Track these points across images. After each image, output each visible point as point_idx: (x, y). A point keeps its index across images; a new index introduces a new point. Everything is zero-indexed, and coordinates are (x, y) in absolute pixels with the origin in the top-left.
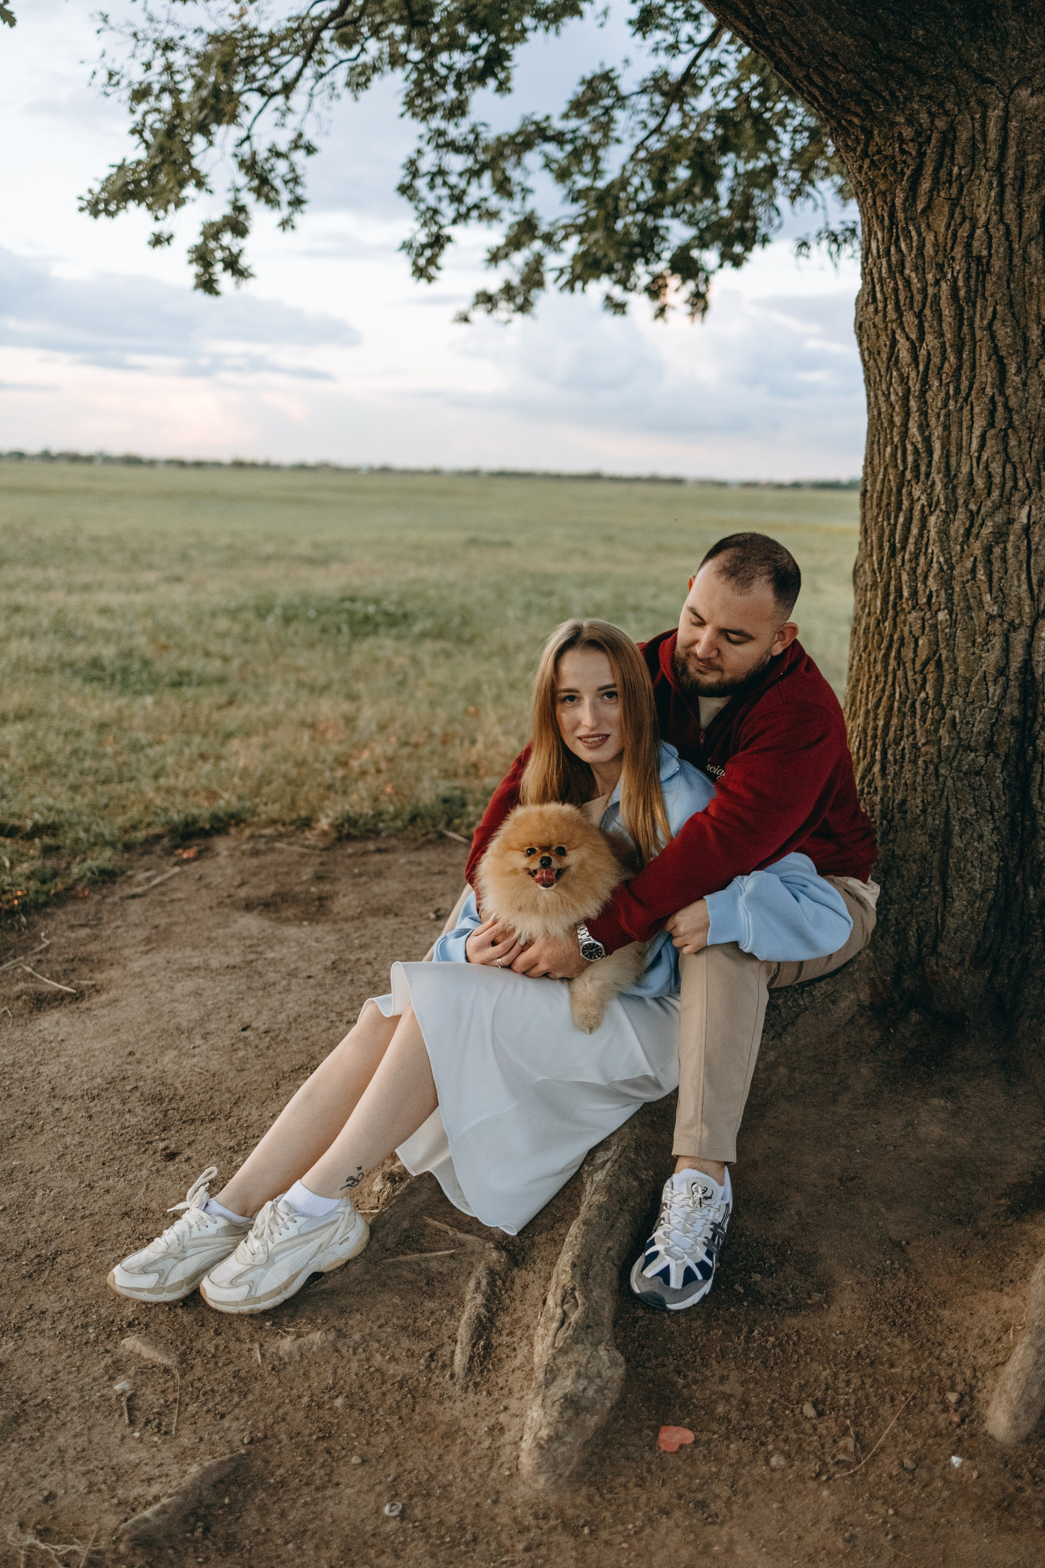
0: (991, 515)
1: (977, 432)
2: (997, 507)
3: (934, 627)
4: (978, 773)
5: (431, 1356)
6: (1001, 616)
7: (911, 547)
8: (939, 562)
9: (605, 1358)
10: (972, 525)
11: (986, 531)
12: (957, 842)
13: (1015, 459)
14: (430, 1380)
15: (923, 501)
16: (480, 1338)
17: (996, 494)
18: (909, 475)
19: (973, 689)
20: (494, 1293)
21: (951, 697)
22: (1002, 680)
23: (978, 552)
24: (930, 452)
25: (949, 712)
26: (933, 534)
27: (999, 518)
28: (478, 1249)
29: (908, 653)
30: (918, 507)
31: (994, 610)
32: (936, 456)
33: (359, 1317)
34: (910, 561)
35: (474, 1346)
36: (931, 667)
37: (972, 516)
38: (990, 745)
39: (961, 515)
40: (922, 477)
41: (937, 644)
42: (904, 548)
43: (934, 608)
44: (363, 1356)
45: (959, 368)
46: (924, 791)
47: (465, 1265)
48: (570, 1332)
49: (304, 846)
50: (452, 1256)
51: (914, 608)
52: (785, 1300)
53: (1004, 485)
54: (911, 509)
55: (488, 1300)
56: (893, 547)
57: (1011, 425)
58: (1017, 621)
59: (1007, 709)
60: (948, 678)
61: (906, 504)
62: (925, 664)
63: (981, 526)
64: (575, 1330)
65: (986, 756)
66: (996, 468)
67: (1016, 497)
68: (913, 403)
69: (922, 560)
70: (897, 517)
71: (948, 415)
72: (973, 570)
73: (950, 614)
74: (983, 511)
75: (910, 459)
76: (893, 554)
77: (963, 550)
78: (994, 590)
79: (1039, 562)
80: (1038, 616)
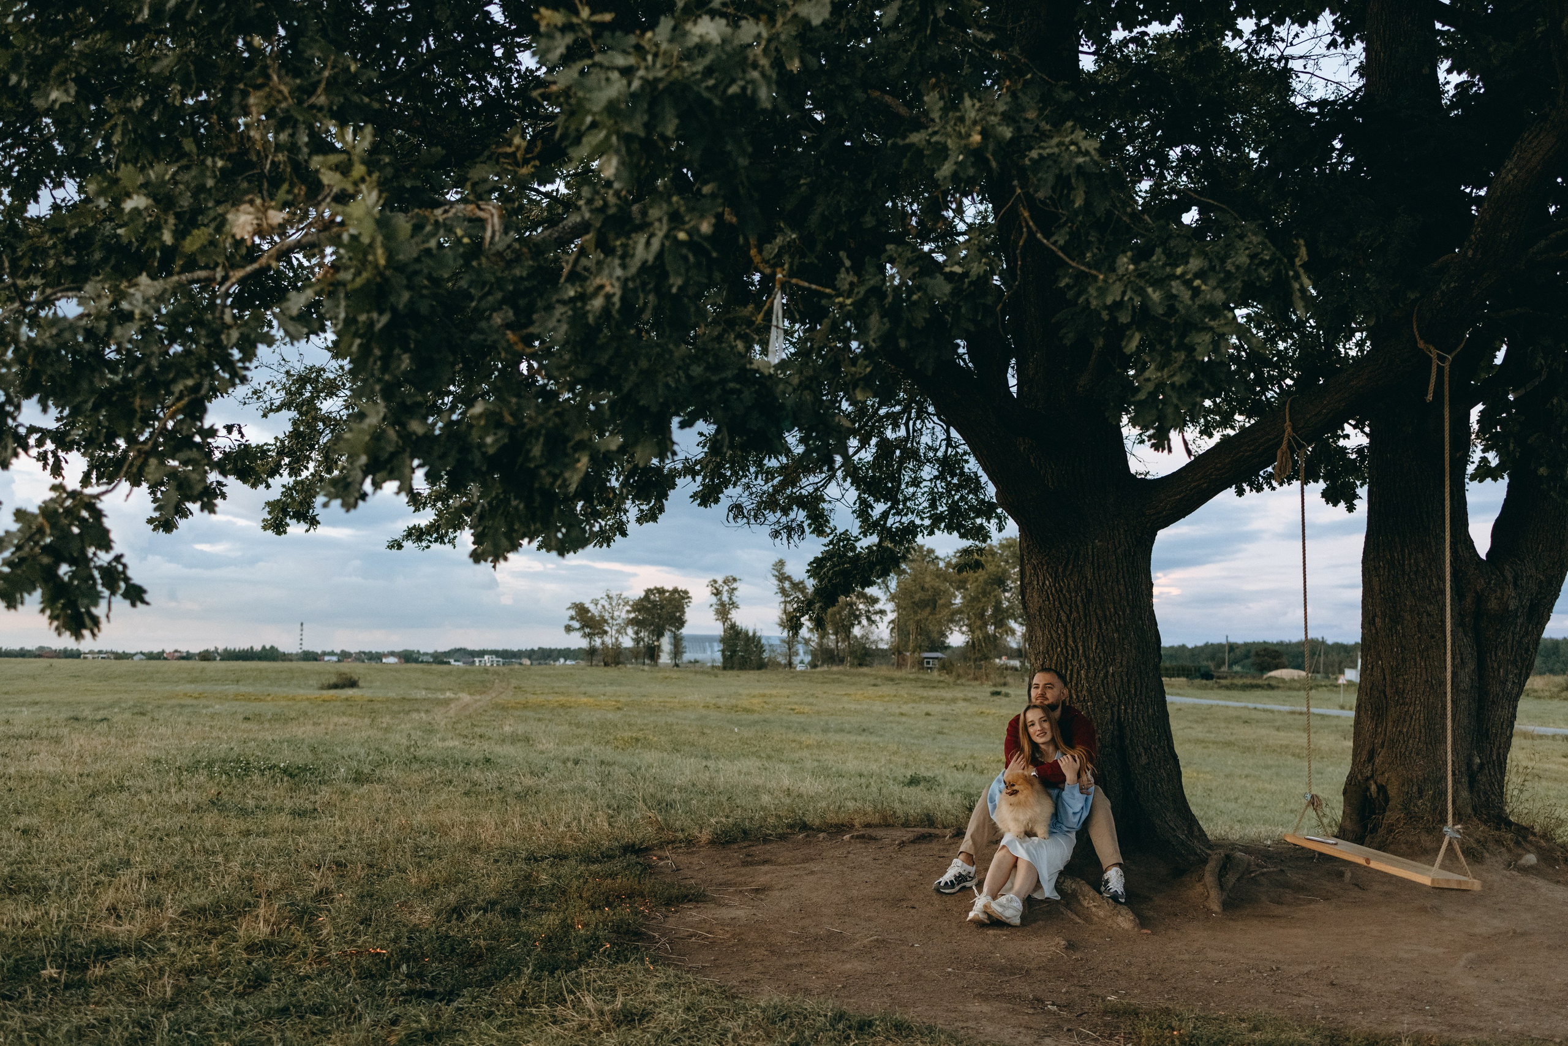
79: (1118, 685)
80: (1120, 702)
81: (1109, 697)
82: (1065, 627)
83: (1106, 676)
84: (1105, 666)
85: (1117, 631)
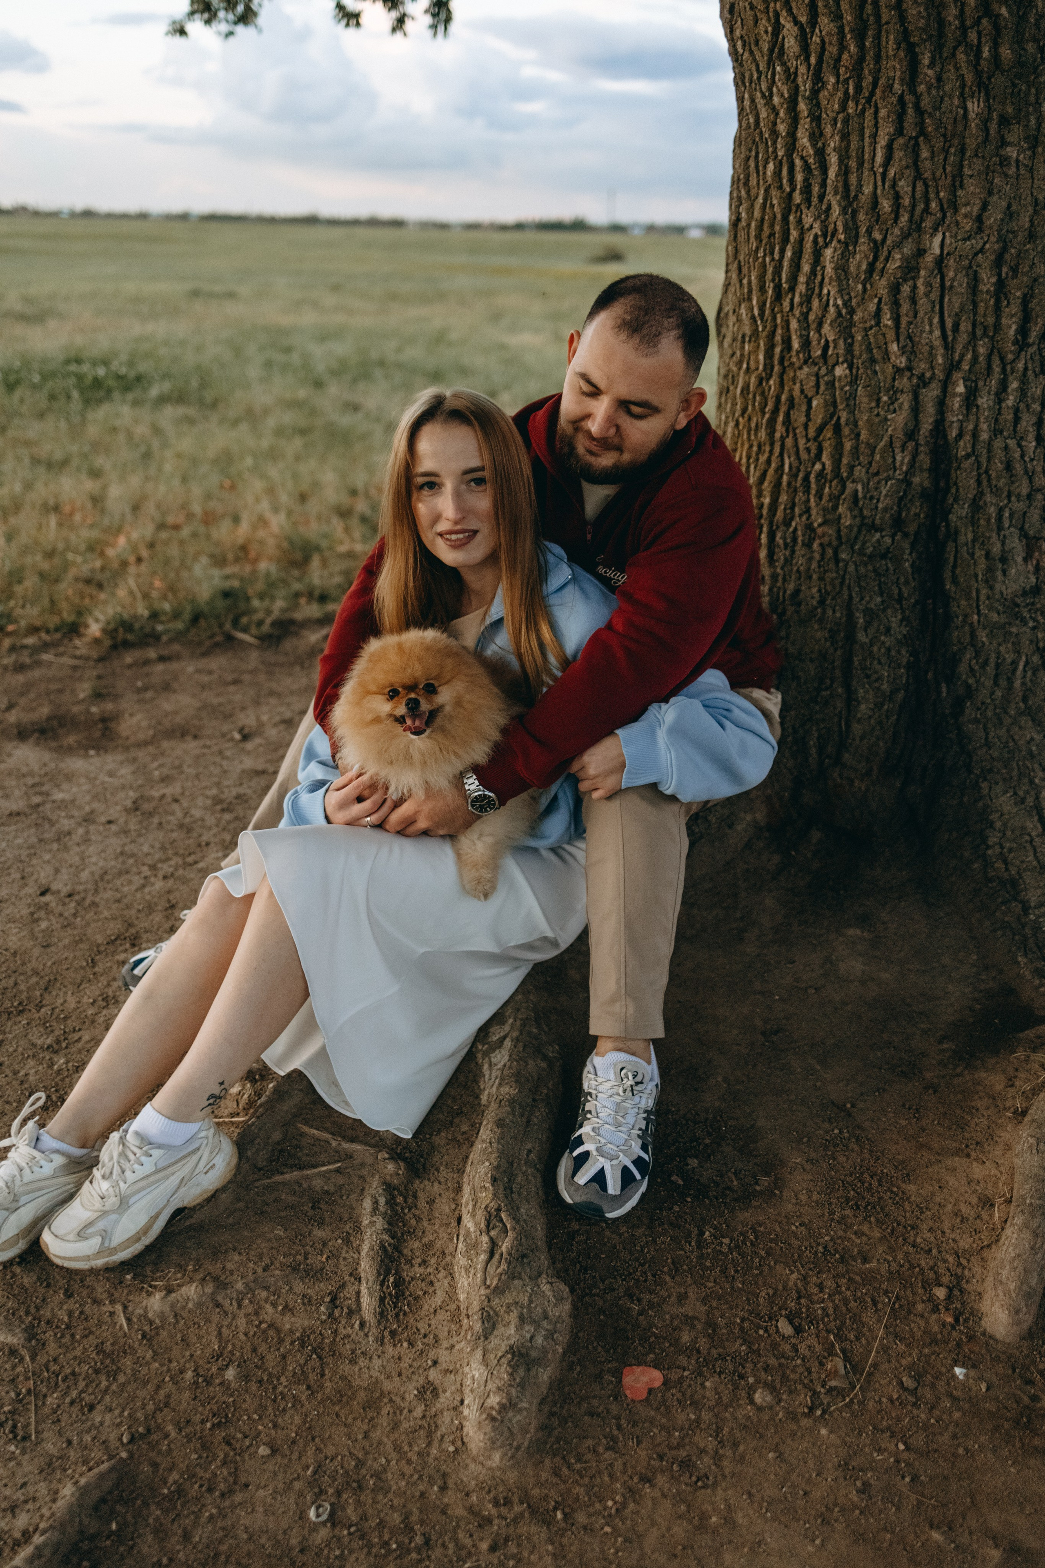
0: (898, 245)
1: (882, 142)
2: (905, 236)
3: (831, 384)
4: (884, 556)
5: (333, 1301)
6: (909, 369)
7: (801, 288)
8: (836, 305)
9: (549, 1293)
10: (876, 258)
11: (894, 265)
12: (862, 637)
13: (927, 175)
14: (335, 1332)
15: (817, 229)
16: (387, 1273)
17: (904, 218)
18: (797, 198)
19: (877, 457)
20: (396, 1213)
21: (851, 468)
22: (911, 445)
23: (883, 292)
24: (824, 169)
25: (850, 486)
26: (829, 270)
27: (908, 249)
28: (369, 1160)
29: (798, 417)
30: (809, 238)
31: (902, 362)
32: (832, 173)
33: (237, 1257)
34: (801, 304)
35: (382, 1284)
36: (828, 433)
37: (876, 247)
38: (898, 523)
39: (863, 246)
40: (815, 200)
41: (834, 404)
42: (792, 289)
43: (831, 362)
44: (250, 1310)
45: (861, 60)
46: (821, 579)
47: (356, 1180)
48: (504, 1266)
49: (75, 657)
50: (338, 1171)
51: (806, 362)
52: (729, 1188)
53: (913, 206)
54: (801, 241)
55: (389, 1223)
56: (778, 287)
57: (922, 132)
58: (928, 375)
59: (916, 480)
60: (848, 445)
61: (794, 234)
62: (820, 430)
63: (887, 260)
64: (509, 1263)
65: (893, 536)
66: (904, 185)
67: (928, 224)
68: (802, 106)
69: (815, 303)
70: (782, 251)
71: (846, 121)
72: (878, 314)
73: (850, 368)
74: (889, 242)
75: (799, 177)
76: (778, 296)
77: (865, 290)
78: (902, 338)
79: (954, 302)
80: (952, 367)
81: (910, 348)
82: (791, 77)
83: (910, 270)
84: (915, 228)
85: (983, 85)
